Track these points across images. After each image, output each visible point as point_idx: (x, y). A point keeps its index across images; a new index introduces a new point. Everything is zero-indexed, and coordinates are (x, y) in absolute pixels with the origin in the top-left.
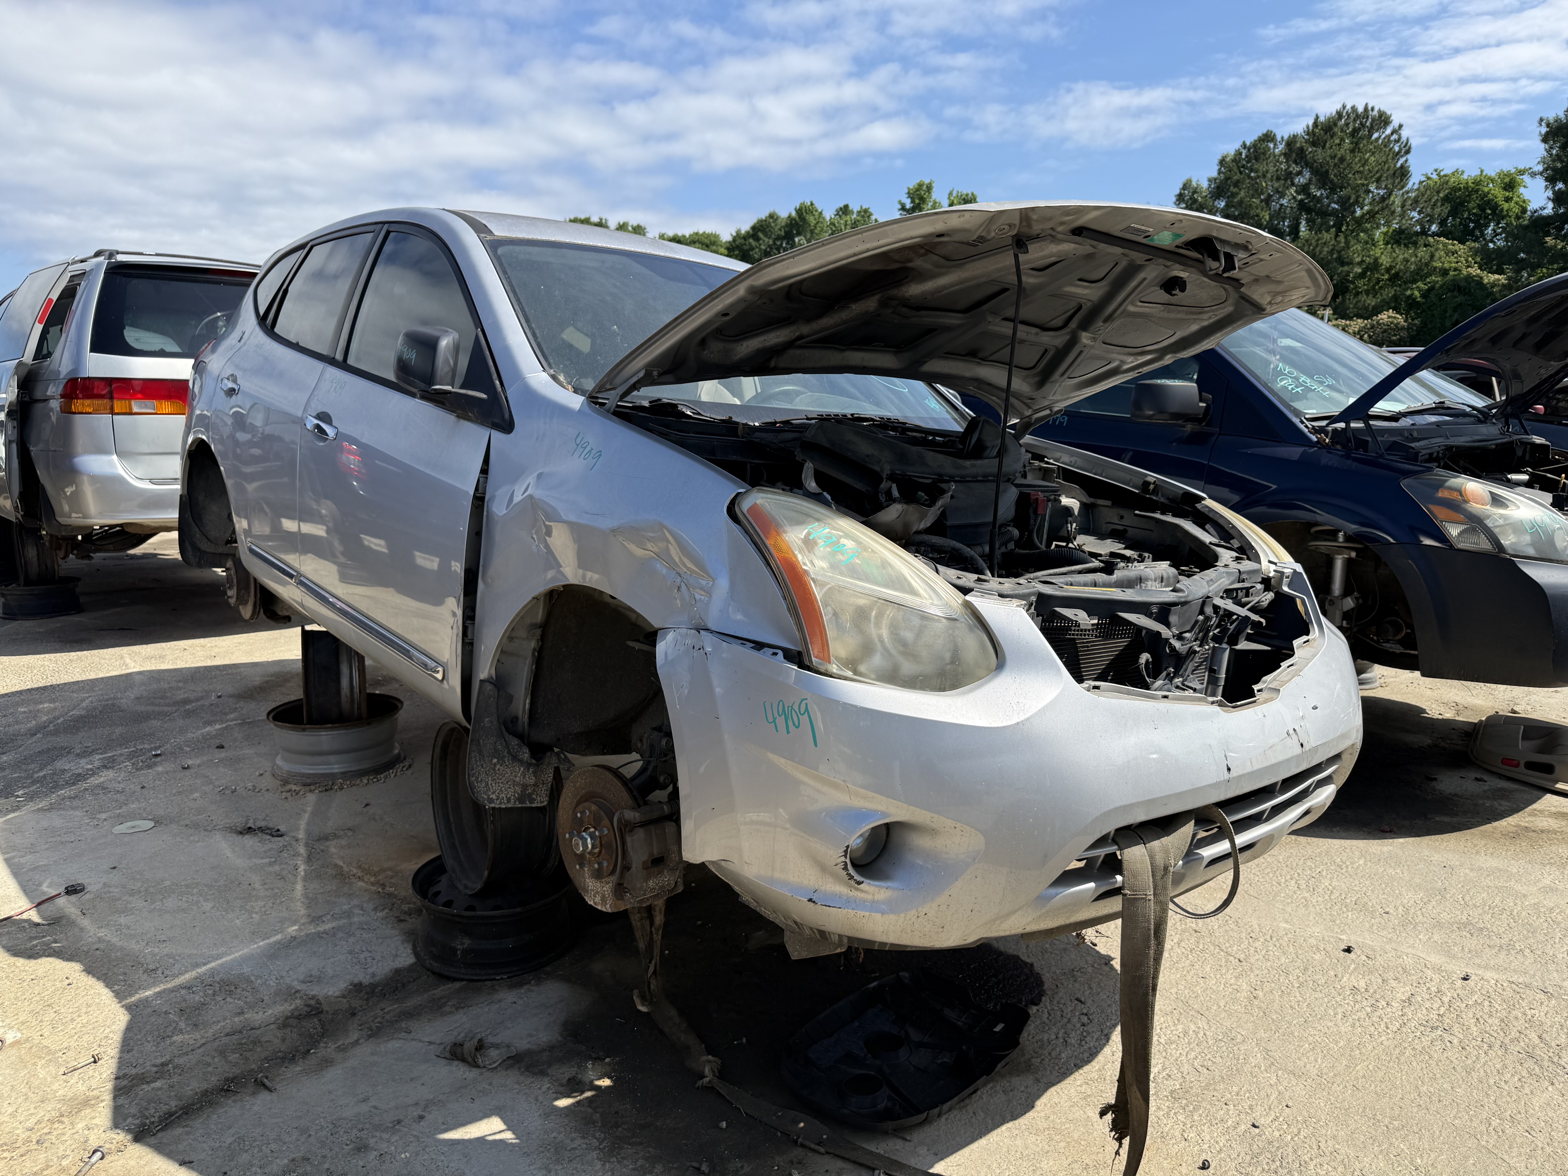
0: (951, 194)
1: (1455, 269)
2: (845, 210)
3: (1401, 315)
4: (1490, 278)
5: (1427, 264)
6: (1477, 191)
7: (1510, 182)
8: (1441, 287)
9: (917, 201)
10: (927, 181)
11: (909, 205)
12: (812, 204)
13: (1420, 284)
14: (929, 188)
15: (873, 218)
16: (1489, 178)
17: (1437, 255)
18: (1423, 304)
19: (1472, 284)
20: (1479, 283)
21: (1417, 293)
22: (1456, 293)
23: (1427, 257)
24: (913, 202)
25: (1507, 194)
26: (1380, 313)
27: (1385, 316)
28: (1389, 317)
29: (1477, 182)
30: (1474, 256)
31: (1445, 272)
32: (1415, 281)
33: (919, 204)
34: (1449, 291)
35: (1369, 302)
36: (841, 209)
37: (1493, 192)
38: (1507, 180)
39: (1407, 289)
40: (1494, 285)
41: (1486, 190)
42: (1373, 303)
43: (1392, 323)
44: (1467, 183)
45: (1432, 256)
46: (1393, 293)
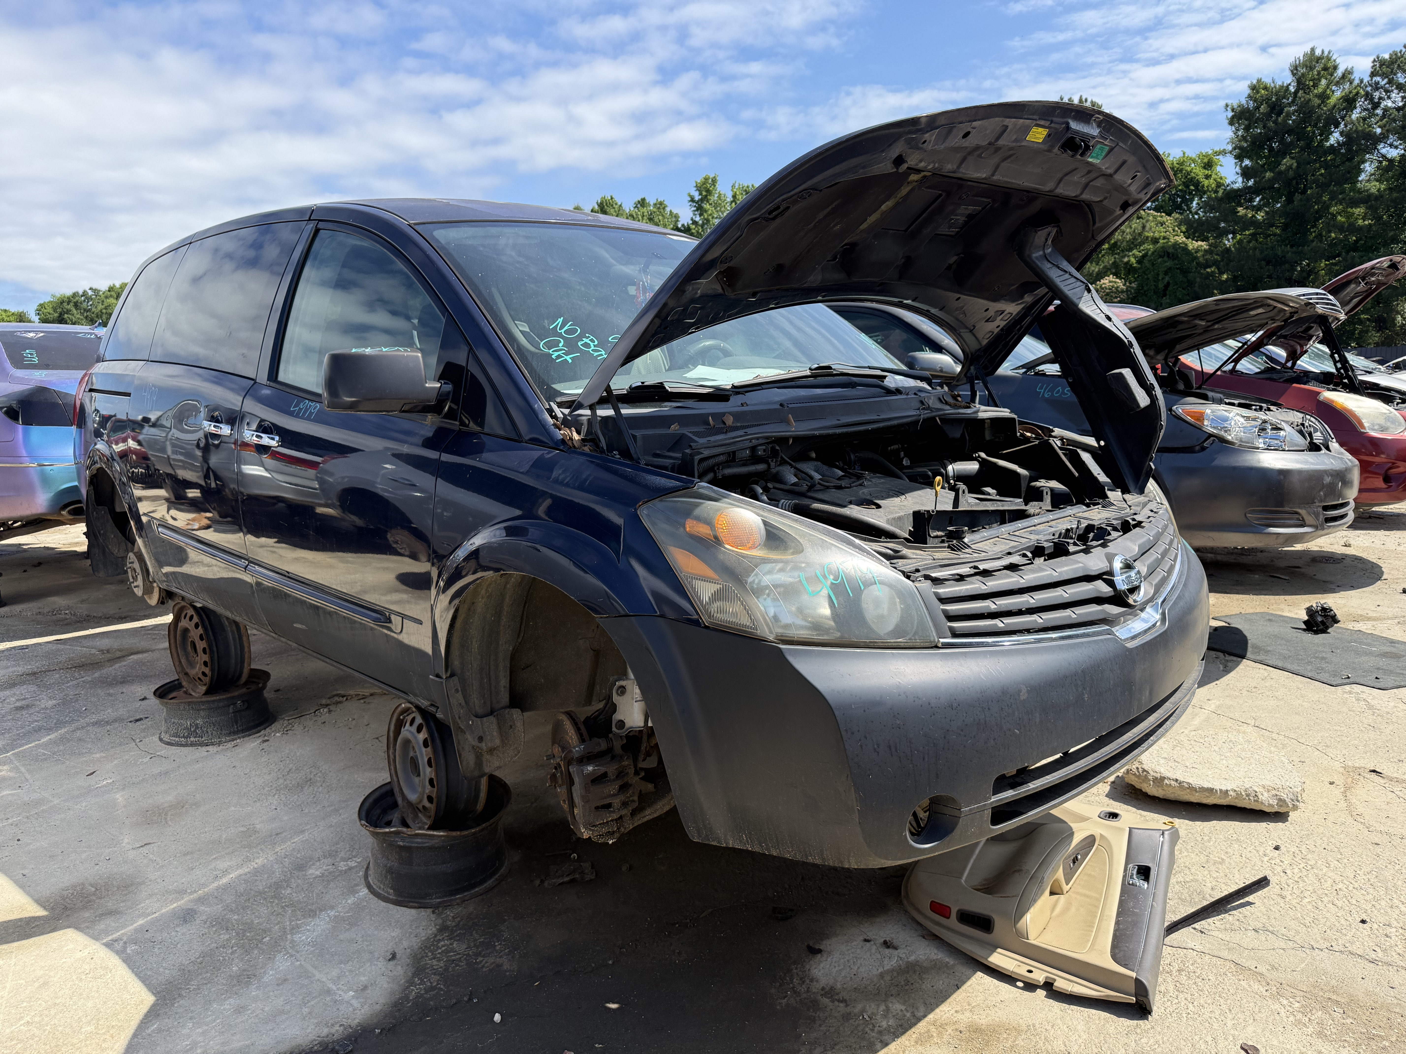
0: (733, 186)
1: (1164, 238)
2: (642, 203)
3: (1121, 279)
4: (1193, 245)
5: (1140, 234)
6: (1181, 171)
7: (1208, 162)
8: (1153, 253)
9: (704, 193)
10: (712, 176)
11: (697, 198)
12: (612, 198)
13: (1135, 251)
14: (714, 181)
15: (668, 209)
16: (1191, 159)
17: (1148, 226)
18: (1139, 269)
19: (1179, 251)
20: (1185, 249)
21: (1133, 260)
22: (1166, 258)
23: (1140, 228)
24: (700, 194)
25: (1207, 172)
26: (1102, 278)
27: (1107, 281)
28: (1110, 282)
29: (1181, 163)
30: (1179, 226)
31: (1155, 241)
32: (1130, 249)
33: (706, 196)
34: (1161, 257)
35: (1093, 268)
36: (639, 202)
37: (1194, 171)
38: (1206, 160)
39: (1124, 257)
40: (1197, 251)
41: (1189, 169)
42: (1097, 270)
43: (1113, 287)
44: (1173, 164)
45: (1144, 227)
46: (1113, 260)
